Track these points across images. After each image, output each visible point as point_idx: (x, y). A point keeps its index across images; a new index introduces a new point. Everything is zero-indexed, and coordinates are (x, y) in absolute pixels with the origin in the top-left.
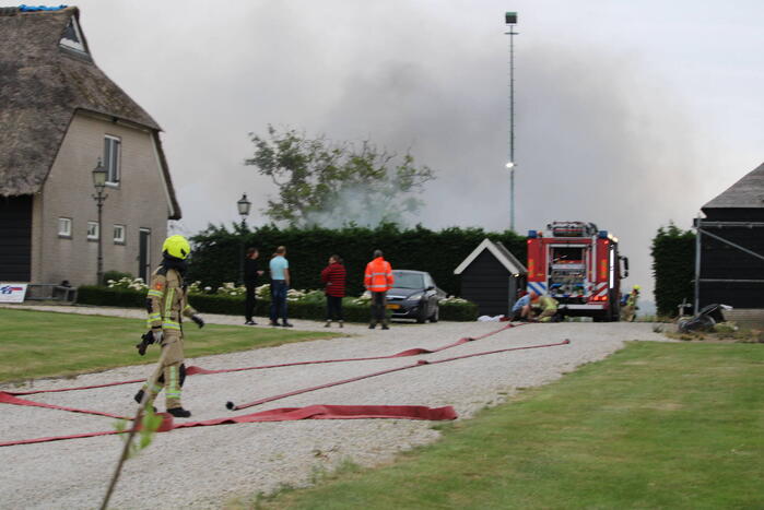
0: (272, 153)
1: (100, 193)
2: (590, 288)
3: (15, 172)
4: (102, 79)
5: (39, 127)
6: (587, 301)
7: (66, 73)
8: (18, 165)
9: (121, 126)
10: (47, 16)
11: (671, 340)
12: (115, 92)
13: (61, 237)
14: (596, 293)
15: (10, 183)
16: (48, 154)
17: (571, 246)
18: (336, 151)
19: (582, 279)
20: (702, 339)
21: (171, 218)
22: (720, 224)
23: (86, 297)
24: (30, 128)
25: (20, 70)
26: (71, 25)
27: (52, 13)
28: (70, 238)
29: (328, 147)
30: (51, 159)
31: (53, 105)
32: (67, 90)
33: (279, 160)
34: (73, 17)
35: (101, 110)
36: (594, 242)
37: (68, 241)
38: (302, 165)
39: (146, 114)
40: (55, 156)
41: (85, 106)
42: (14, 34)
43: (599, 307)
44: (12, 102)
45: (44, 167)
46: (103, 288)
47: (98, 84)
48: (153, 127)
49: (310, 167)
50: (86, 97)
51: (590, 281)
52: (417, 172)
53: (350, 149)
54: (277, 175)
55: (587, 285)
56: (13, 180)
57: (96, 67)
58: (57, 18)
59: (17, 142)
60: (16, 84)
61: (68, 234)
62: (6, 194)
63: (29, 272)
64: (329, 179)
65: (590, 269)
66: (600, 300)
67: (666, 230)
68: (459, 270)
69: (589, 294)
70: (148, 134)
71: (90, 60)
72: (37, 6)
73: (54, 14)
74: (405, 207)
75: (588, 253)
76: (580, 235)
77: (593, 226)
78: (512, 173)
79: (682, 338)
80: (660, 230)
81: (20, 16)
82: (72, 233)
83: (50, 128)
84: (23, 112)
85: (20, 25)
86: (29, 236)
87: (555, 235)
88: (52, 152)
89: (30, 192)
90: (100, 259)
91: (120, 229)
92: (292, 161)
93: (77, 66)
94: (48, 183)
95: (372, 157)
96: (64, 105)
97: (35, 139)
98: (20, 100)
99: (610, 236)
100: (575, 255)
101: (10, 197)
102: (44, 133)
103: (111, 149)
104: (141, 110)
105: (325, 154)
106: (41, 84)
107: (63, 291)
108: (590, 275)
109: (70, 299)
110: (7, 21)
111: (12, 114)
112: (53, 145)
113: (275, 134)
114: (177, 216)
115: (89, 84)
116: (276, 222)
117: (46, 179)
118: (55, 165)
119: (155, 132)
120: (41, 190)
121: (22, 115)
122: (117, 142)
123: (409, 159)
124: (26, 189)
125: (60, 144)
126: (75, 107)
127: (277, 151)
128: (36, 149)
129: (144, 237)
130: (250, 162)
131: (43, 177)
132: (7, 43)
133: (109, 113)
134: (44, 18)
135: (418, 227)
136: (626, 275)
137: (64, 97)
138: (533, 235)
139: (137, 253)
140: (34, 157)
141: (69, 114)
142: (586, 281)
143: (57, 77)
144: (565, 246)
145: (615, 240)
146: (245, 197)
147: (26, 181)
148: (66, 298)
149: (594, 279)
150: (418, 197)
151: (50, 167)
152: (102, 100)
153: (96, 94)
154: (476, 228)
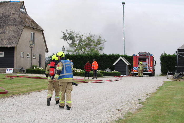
0: (67, 36)
1: (31, 46)
2: (148, 68)
3: (10, 41)
4: (30, 19)
5: (16, 30)
6: (148, 71)
7: (21, 17)
8: (11, 40)
9: (35, 30)
10: (16, 3)
11: (172, 81)
12: (33, 21)
13: (21, 57)
14: (150, 69)
15: (9, 44)
16: (18, 37)
17: (143, 58)
18: (83, 36)
19: (146, 66)
20: (180, 80)
21: (46, 52)
22: (182, 53)
23: (28, 71)
24: (13, 30)
25: (10, 16)
26: (22, 5)
27: (18, 2)
28: (23, 57)
29: (81, 35)
30: (19, 38)
31: (19, 25)
32: (22, 21)
33: (68, 38)
34: (23, 4)
35: (30, 26)
36: (149, 57)
37: (23, 58)
38: (74, 39)
39: (40, 27)
40: (20, 37)
41: (27, 25)
42: (9, 8)
43: (150, 73)
44: (9, 24)
45: (17, 40)
46: (32, 69)
47: (29, 20)
48: (42, 30)
49: (76, 39)
50: (27, 23)
51: (148, 66)
52: (102, 40)
53: (86, 35)
54: (68, 42)
55: (147, 67)
56: (10, 43)
57: (28, 15)
58: (19, 4)
59: (10, 34)
60: (9, 20)
61: (23, 56)
62: (8, 47)
63: (14, 66)
64: (81, 42)
65: (148, 63)
66: (151, 71)
67: (163, 54)
68: (114, 64)
69: (148, 70)
70: (41, 32)
71: (27, 14)
72: (14, 1)
73: (18, 3)
74: (99, 49)
75: (148, 60)
76: (146, 55)
77: (149, 53)
78: (124, 40)
79: (175, 80)
80: (162, 54)
81: (10, 3)
82: (24, 56)
83: (18, 30)
84: (12, 26)
85: (10, 5)
86: (14, 57)
87: (140, 55)
88: (19, 36)
89: (14, 46)
90: (31, 62)
91: (34, 55)
92: (72, 38)
93: (24, 15)
94: (18, 44)
95: (91, 37)
96: (21, 25)
97: (15, 33)
98: (11, 24)
99: (153, 56)
100: (144, 60)
101: (9, 47)
102: (17, 31)
103: (33, 36)
104: (39, 26)
105: (80, 36)
106: (15, 20)
107: (22, 70)
108: (148, 65)
109: (24, 72)
110: (7, 5)
111: (9, 27)
112: (19, 34)
113: (68, 32)
114: (47, 52)
115: (27, 20)
116: (69, 53)
117: (18, 43)
118: (20, 39)
119: (42, 31)
120: (17, 46)
121: (11, 27)
122: (34, 34)
123: (100, 37)
124: (13, 45)
125: (21, 34)
126: (24, 25)
127: (68, 36)
128: (15, 36)
129: (40, 57)
130: (62, 38)
131: (17, 42)
132: (7, 10)
133: (32, 27)
134: (15, 4)
135: (104, 54)
136: (156, 65)
137: (21, 23)
138: (134, 56)
139: (38, 61)
140: (15, 37)
141: (23, 27)
142: (147, 66)
143: (20, 18)
144: (142, 58)
145: (154, 57)
146: (64, 47)
147: (13, 43)
148: (23, 72)
149: (149, 66)
150: (102, 46)
151: (19, 40)
152: (30, 23)
153: (29, 22)
154: (118, 54)
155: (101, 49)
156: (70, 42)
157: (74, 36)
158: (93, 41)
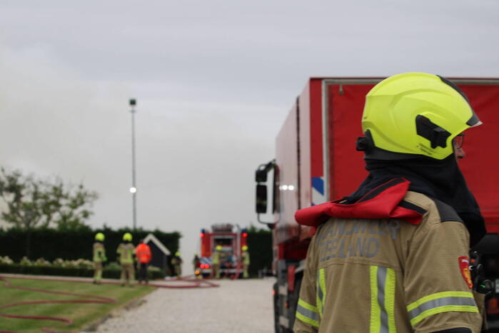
18: (41, 182)
36: (239, 235)
38: (19, 190)
52: (89, 195)
54: (5, 197)
65: (237, 250)
75: (235, 241)
92: (14, 188)
95: (62, 185)
100: (227, 242)
108: (237, 254)
113: (5, 172)
123: (81, 187)
127: (6, 183)
155: (86, 215)
156: (10, 197)
157: (20, 181)
158: (66, 197)
